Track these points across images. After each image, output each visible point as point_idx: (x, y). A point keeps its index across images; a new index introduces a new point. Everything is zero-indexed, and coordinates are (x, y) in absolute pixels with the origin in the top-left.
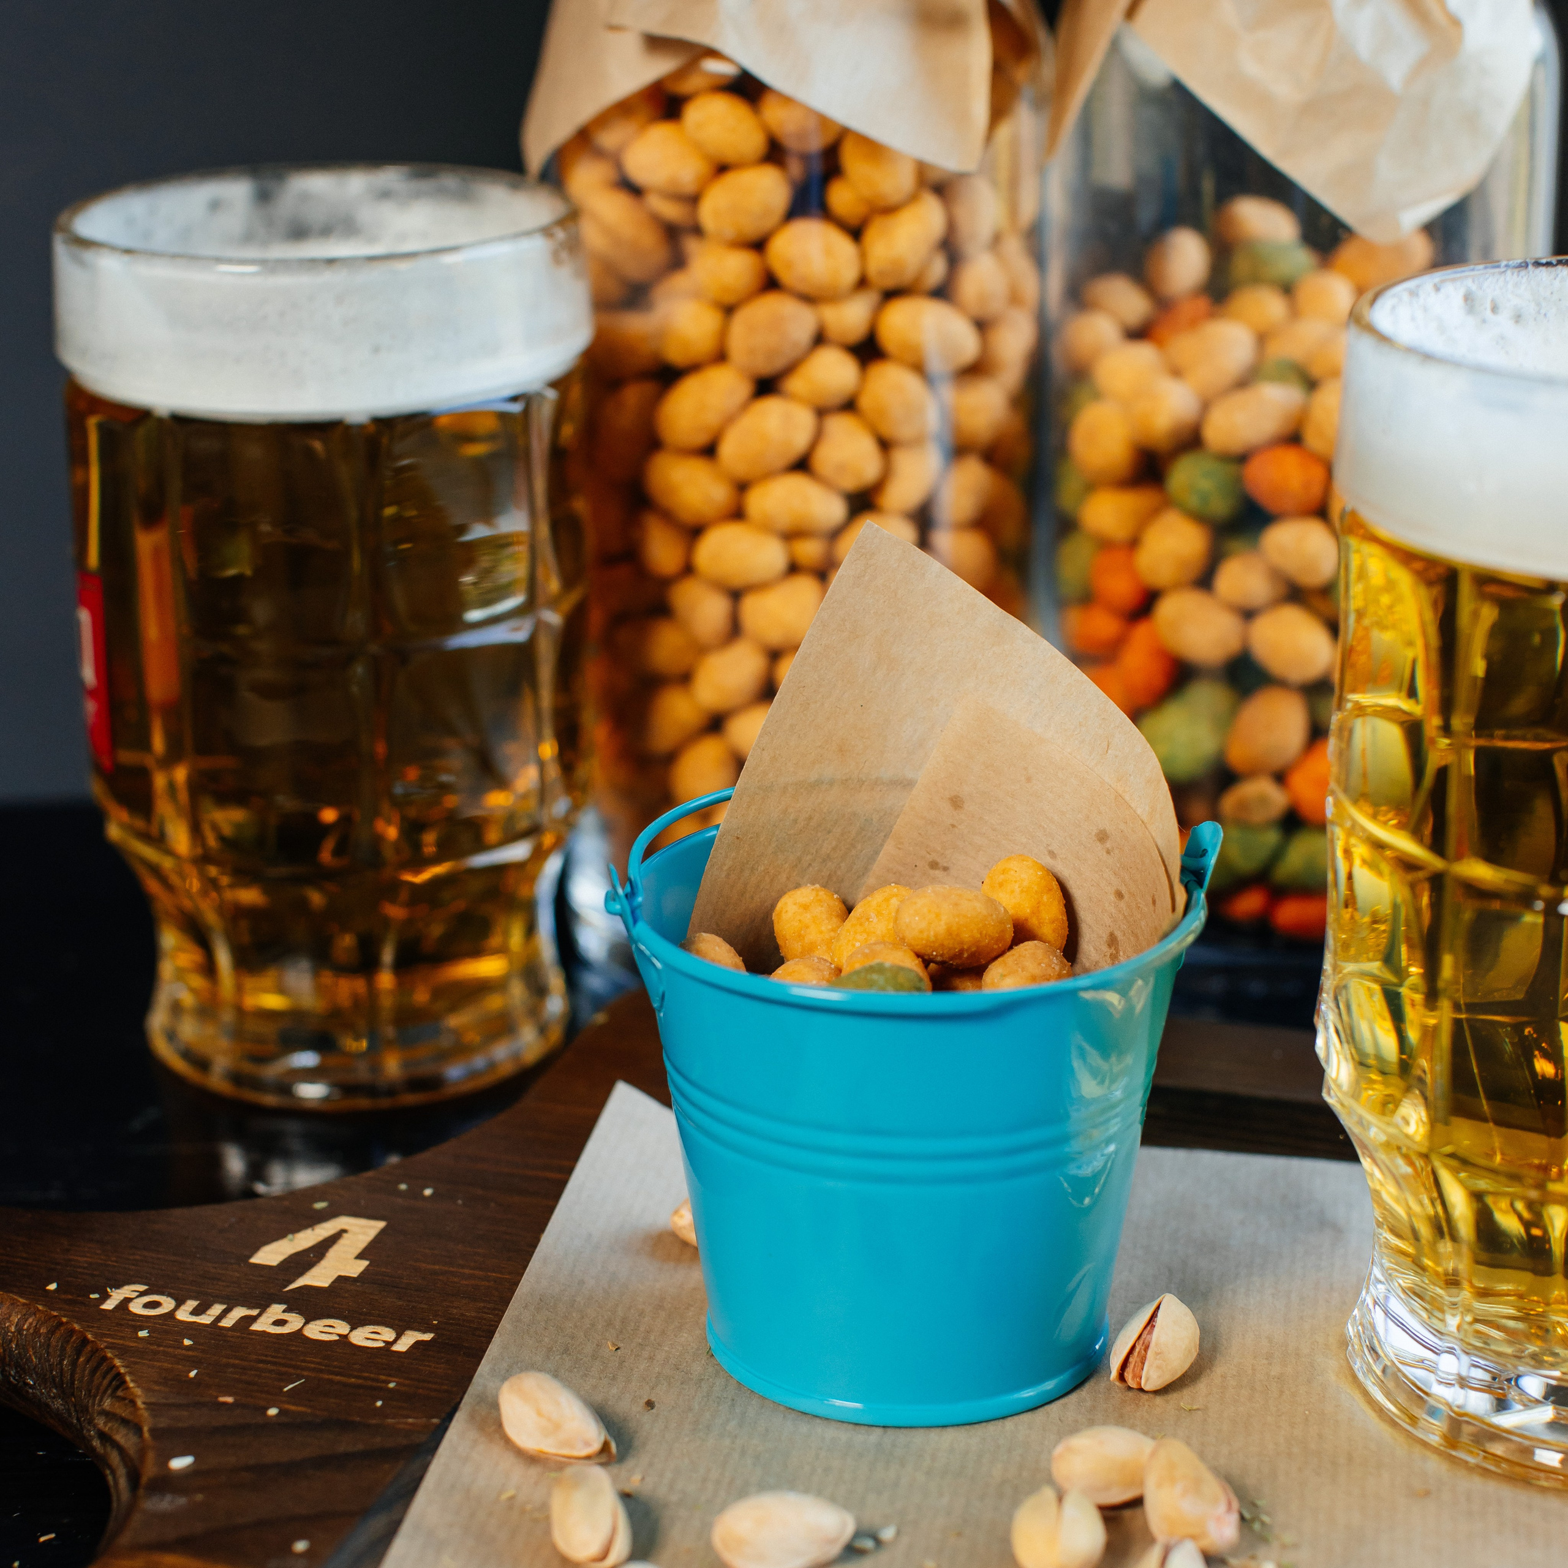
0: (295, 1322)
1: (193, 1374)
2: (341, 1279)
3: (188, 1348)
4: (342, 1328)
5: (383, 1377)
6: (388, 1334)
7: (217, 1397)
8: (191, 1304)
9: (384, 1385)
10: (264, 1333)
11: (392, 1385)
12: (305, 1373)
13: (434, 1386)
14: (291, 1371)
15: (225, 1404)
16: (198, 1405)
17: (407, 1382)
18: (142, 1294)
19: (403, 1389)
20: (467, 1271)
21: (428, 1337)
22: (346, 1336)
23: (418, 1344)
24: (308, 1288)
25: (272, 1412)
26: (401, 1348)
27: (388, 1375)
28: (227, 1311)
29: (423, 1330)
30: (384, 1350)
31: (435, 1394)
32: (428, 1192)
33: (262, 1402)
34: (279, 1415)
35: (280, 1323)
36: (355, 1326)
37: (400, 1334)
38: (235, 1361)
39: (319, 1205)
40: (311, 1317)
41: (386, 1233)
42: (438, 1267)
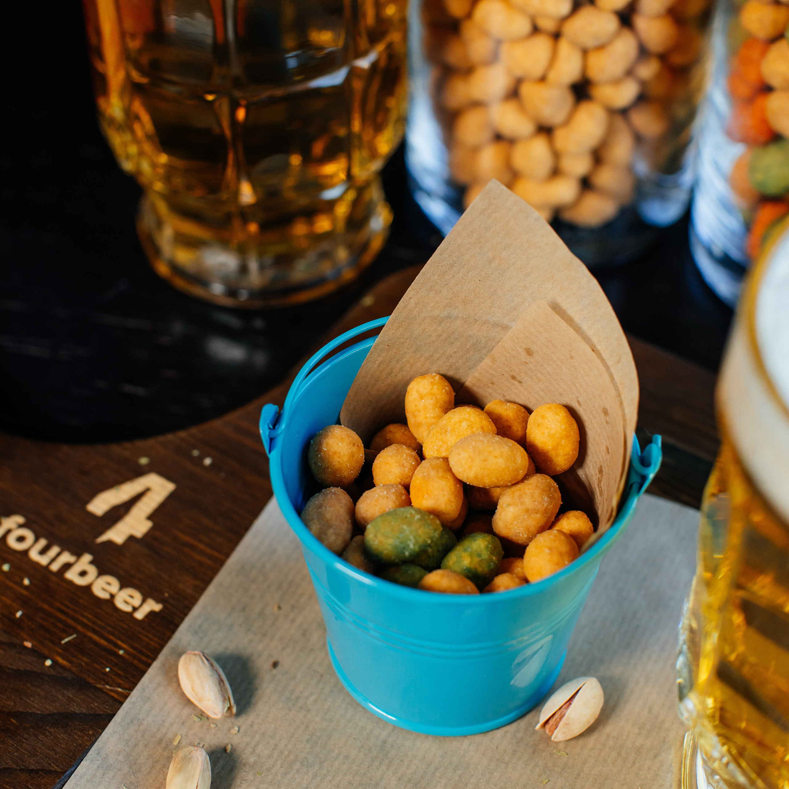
0: (92, 571)
1: (19, 614)
2: (131, 539)
3: (26, 588)
4: (114, 587)
5: (120, 643)
6: (137, 598)
7: (24, 641)
8: (43, 542)
9: (116, 650)
10: (70, 583)
11: (121, 652)
12: (80, 628)
13: (143, 658)
14: (73, 623)
15: (26, 648)
16: (12, 645)
17: (131, 650)
18: (20, 526)
19: (127, 657)
20: (202, 547)
21: (158, 607)
22: (112, 596)
23: (152, 614)
24: (110, 544)
25: (48, 663)
26: (139, 615)
27: (123, 641)
28: (58, 555)
29: (158, 601)
30: (130, 615)
31: (142, 666)
32: (208, 461)
33: (46, 652)
34: (51, 667)
35: (83, 574)
36: (122, 586)
37: (144, 601)
38: (46, 607)
39: (144, 461)
40: (102, 572)
41: (172, 497)
42: (187, 539)
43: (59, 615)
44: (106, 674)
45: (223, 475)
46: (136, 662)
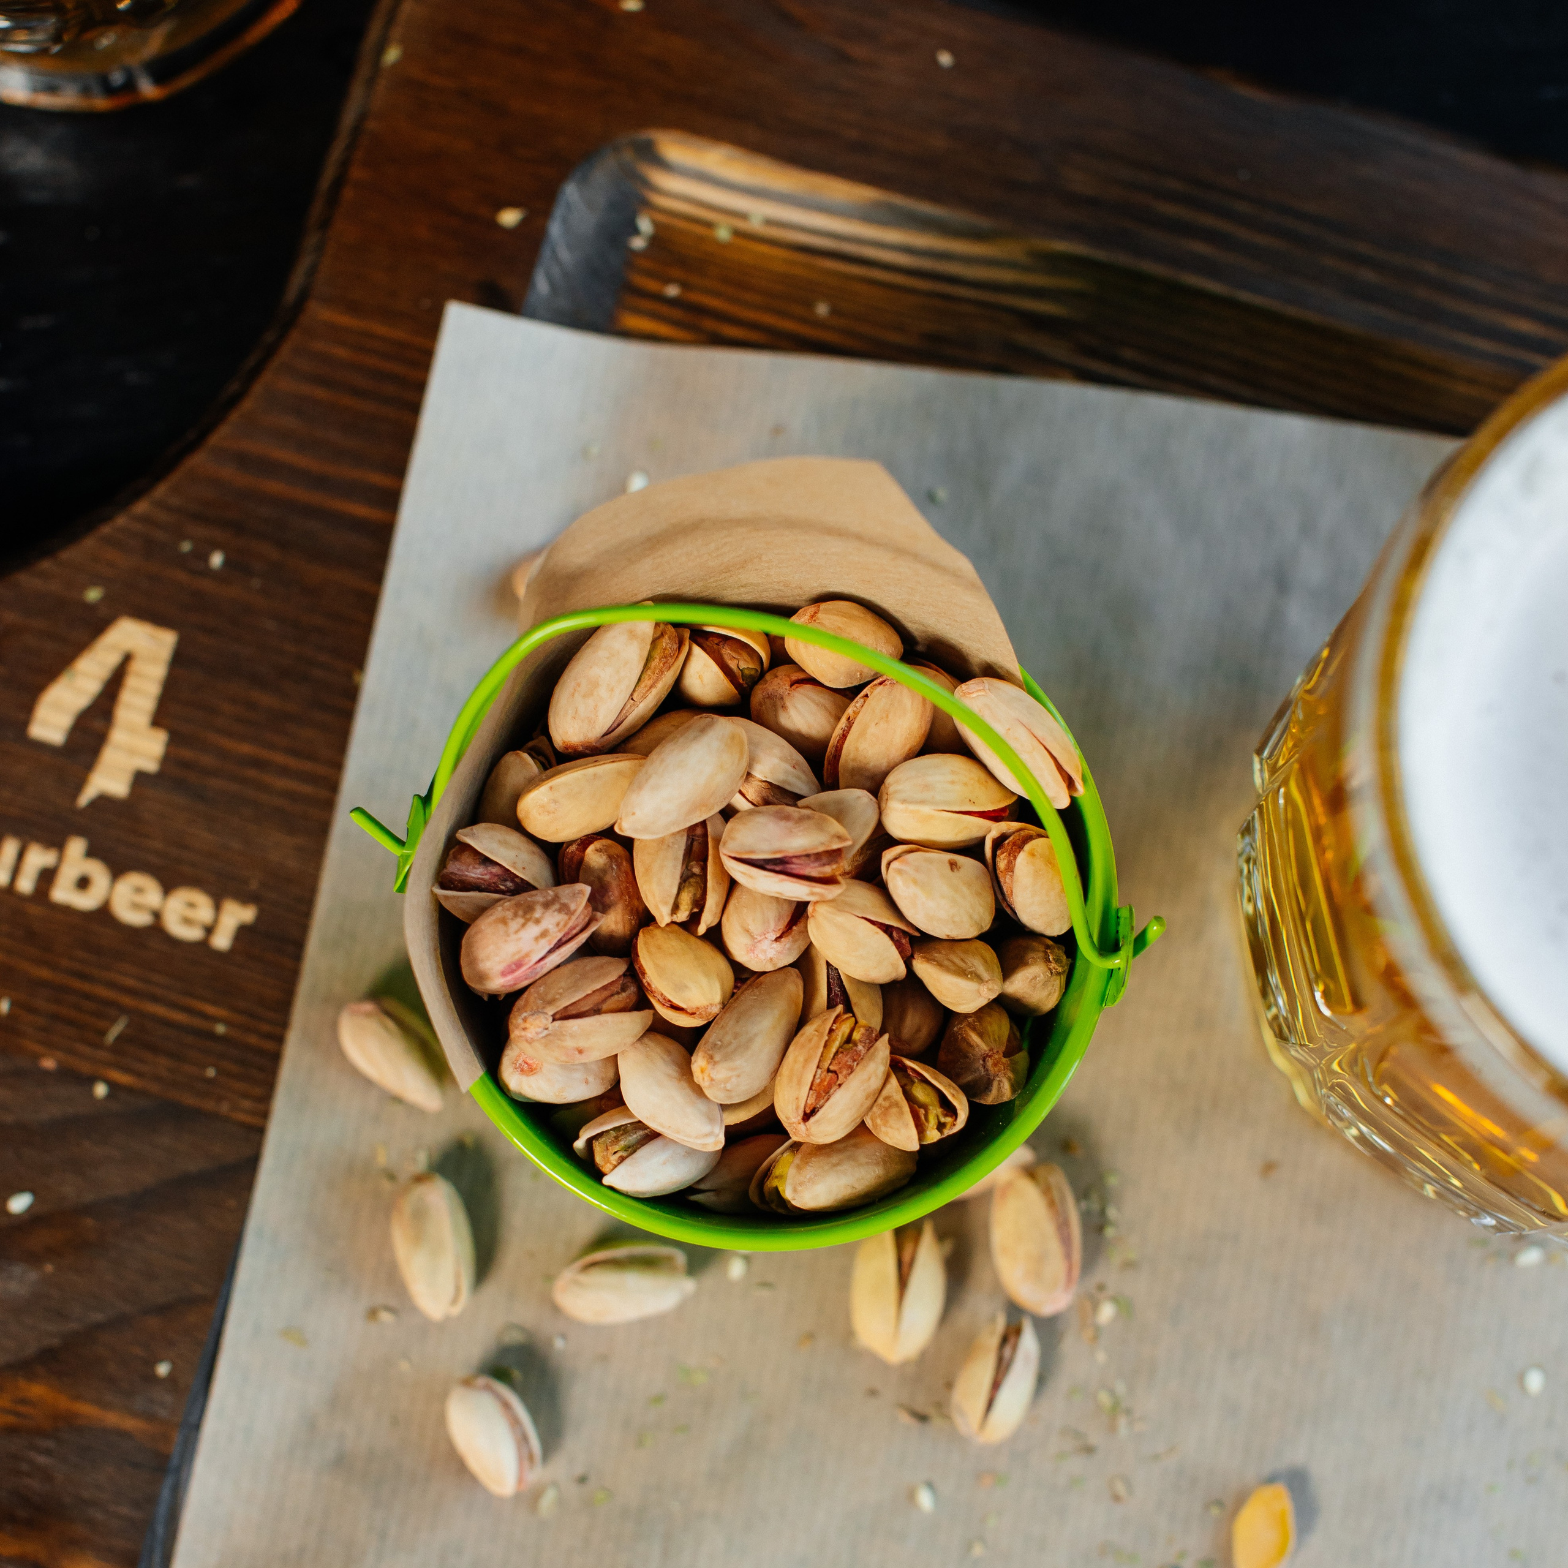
0: (98, 872)
1: (5, 1005)
2: (140, 778)
4: (152, 895)
5: (211, 1009)
7: (36, 1057)
9: (209, 1026)
10: (67, 910)
11: (220, 1028)
12: (126, 1000)
14: (110, 994)
15: (46, 1073)
16: (20, 1073)
17: (236, 1017)
19: (233, 1033)
20: (280, 758)
21: (250, 914)
22: (157, 915)
23: (242, 929)
24: (103, 801)
25: (101, 1090)
26: (222, 941)
27: (214, 1003)
28: (21, 856)
29: (245, 899)
30: (203, 945)
31: (269, 1045)
32: (217, 560)
33: (86, 1068)
34: (110, 1096)
35: (83, 883)
36: (167, 888)
37: (218, 907)
38: (44, 973)
39: (93, 595)
40: (117, 871)
41: (179, 660)
42: (246, 749)
43: (78, 984)
44: (209, 1081)
45: (256, 583)
46: (253, 1040)
